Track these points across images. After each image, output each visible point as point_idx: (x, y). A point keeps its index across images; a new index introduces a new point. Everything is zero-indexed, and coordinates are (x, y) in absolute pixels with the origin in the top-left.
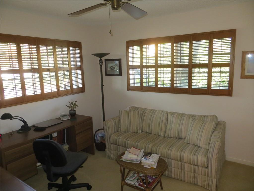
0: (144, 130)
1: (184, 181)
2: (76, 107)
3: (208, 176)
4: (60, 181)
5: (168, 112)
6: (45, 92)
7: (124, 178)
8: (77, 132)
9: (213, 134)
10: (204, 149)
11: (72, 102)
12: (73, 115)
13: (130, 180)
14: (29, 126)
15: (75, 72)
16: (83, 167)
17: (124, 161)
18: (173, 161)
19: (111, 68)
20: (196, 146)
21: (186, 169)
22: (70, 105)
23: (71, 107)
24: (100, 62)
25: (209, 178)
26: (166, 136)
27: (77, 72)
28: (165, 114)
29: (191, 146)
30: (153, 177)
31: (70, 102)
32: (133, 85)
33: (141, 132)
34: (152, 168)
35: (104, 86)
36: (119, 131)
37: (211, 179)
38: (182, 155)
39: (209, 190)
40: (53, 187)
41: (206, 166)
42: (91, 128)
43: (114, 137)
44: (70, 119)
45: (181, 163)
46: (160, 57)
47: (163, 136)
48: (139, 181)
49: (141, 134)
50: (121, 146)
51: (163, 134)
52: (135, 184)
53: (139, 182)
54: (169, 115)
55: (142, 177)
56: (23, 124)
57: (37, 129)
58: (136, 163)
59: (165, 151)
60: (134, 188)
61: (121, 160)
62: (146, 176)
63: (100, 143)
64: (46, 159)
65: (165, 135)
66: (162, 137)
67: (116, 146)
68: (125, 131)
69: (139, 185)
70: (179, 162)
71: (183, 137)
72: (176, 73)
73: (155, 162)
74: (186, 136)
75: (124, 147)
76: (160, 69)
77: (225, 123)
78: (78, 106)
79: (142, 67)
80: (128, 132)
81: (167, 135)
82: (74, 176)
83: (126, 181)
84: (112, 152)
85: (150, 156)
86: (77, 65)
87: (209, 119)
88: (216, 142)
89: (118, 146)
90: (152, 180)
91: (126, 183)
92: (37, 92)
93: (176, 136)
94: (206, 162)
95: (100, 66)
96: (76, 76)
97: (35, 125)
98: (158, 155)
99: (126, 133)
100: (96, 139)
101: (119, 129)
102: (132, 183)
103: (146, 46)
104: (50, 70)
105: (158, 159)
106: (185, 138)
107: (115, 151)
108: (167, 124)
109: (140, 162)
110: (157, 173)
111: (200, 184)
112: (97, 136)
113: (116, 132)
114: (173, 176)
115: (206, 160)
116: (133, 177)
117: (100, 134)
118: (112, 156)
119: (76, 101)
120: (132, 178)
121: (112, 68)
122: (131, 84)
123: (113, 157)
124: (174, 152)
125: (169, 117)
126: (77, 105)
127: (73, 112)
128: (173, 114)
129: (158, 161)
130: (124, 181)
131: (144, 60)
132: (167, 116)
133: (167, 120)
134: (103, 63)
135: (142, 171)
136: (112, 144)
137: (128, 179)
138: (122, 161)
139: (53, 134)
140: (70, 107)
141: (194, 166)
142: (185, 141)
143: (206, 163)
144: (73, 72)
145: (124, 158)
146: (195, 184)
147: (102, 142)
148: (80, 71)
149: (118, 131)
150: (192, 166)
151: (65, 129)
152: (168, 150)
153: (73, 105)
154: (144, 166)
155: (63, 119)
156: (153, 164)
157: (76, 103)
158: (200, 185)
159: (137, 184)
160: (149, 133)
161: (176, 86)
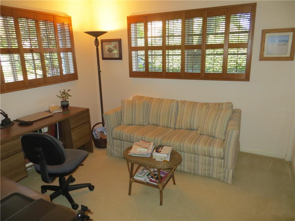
0: (150, 123)
1: (198, 175)
2: (69, 97)
3: (224, 167)
4: (56, 183)
5: (178, 101)
6: (29, 79)
7: (133, 175)
8: (72, 127)
9: (229, 123)
10: (219, 140)
11: (64, 91)
12: (65, 106)
13: (140, 176)
14: (12, 120)
15: (65, 54)
16: (83, 165)
17: (132, 155)
18: (186, 154)
19: (108, 50)
20: (211, 136)
21: (200, 161)
22: (61, 95)
23: (63, 97)
24: (95, 42)
25: (225, 169)
26: (176, 128)
27: (67, 54)
28: (175, 104)
29: (205, 137)
30: (165, 172)
31: (61, 92)
32: (135, 71)
33: (147, 124)
34: (165, 161)
35: (101, 71)
36: (122, 124)
37: (227, 171)
38: (196, 147)
39: (225, 182)
40: (47, 190)
41: (222, 157)
42: (89, 122)
43: (117, 131)
44: (62, 111)
45: (195, 155)
46: (168, 36)
47: (173, 128)
48: (150, 176)
49: (147, 126)
50: (125, 141)
51: (172, 126)
52: (145, 180)
53: (149, 178)
54: (180, 104)
55: (153, 173)
56: (4, 118)
57: (22, 123)
58: (147, 156)
59: (177, 144)
60: (144, 184)
61: (129, 154)
62: (159, 170)
63: (99, 139)
64: (40, 157)
65: (175, 126)
66: (171, 130)
67: (119, 141)
68: (129, 124)
69: (149, 181)
70: (193, 155)
71: (195, 128)
72: (187, 55)
73: (168, 154)
74: (199, 127)
75: (129, 142)
76: (168, 51)
77: (241, 111)
78: (71, 96)
79: (147, 48)
80: (133, 125)
81: (177, 126)
82: (71, 176)
83: (134, 178)
84: (115, 148)
85: (161, 149)
86: (67, 45)
87: (224, 107)
88: (234, 130)
89: (122, 141)
90: (164, 175)
91: (135, 180)
92: (18, 78)
93: (187, 127)
94: (222, 152)
95: (96, 47)
96: (65, 59)
97: (19, 119)
98: (171, 147)
99: (130, 126)
100: (94, 135)
101: (122, 121)
102: (142, 179)
103: (151, 23)
104: (33, 51)
105: (170, 151)
106: (199, 128)
107: (119, 147)
108: (178, 114)
109: (151, 156)
110: (171, 166)
111: (215, 176)
112: (95, 131)
113: (118, 125)
114: (186, 170)
115: (222, 150)
116: (143, 173)
117: (99, 129)
118: (115, 152)
119: (69, 90)
120: (141, 174)
121: (110, 51)
122: (134, 69)
123: (116, 154)
124: (187, 145)
125: (179, 107)
126: (69, 95)
127: (65, 103)
128: (184, 102)
129: (171, 153)
130: (132, 178)
131: (149, 40)
132: (177, 105)
133: (177, 110)
134: (99, 44)
135: (155, 164)
136: (114, 139)
137: (137, 176)
138: (130, 156)
139: (42, 129)
140: (61, 98)
141: (209, 158)
142: (199, 132)
143: (222, 154)
144: (62, 55)
145: (132, 152)
146: (209, 177)
147: (101, 138)
148: (71, 54)
149: (120, 124)
150: (207, 158)
151: (57, 123)
152: (180, 143)
153: (65, 95)
154: (155, 159)
155: (53, 112)
156: (165, 157)
157: (69, 93)
158: (215, 178)
159: (148, 180)
160: (157, 125)
161: (186, 70)
